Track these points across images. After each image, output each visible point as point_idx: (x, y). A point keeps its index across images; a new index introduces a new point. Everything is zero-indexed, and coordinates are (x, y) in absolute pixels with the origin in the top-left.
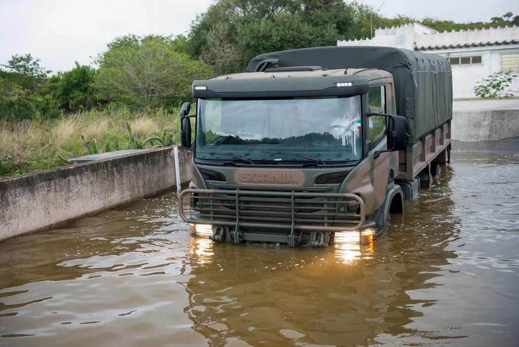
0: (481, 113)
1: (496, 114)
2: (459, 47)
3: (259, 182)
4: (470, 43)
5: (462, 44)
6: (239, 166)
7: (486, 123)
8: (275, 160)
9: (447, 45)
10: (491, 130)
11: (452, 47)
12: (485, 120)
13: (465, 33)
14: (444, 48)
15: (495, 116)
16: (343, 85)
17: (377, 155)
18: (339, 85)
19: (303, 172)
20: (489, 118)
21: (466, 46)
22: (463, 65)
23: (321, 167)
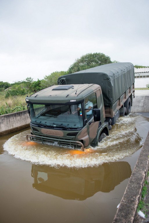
0: (141, 97)
1: (147, 97)
2: (142, 73)
3: (49, 134)
4: (145, 71)
5: (143, 72)
6: (43, 128)
7: (142, 101)
8: (54, 126)
9: (139, 72)
10: (144, 104)
11: (140, 73)
12: (142, 100)
13: (144, 68)
14: (138, 73)
15: (146, 98)
16: (72, 101)
17: (90, 124)
18: (71, 101)
19: (63, 132)
20: (144, 99)
21: (144, 72)
22: (144, 78)
23: (68, 130)
